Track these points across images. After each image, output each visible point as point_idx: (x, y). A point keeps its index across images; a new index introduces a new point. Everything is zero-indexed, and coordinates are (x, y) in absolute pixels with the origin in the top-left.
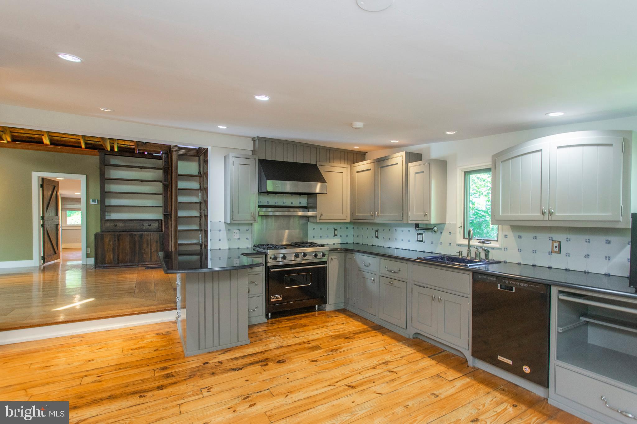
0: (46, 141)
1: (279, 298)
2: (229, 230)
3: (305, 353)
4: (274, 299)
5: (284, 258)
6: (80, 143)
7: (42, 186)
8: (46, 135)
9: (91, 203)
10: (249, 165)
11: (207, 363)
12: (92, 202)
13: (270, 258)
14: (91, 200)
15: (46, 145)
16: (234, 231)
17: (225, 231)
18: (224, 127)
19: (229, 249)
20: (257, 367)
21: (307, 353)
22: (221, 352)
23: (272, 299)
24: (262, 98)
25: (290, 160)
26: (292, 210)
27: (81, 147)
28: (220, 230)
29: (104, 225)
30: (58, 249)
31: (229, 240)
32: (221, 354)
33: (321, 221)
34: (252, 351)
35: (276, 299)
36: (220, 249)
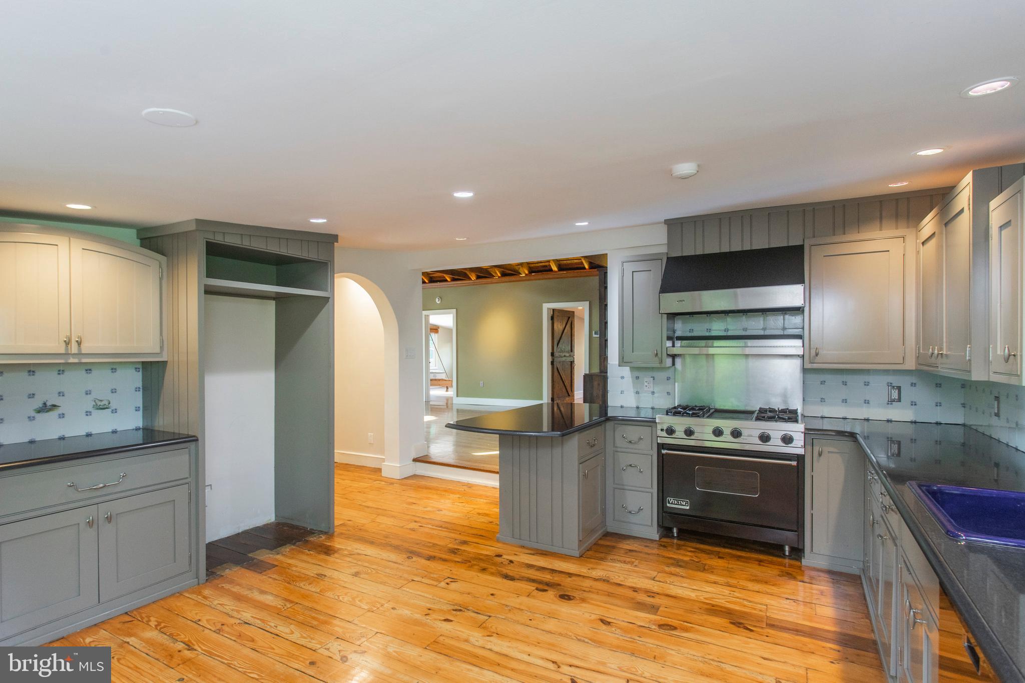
0: (555, 268)
1: (682, 505)
2: (637, 378)
3: (619, 606)
4: (672, 503)
5: (689, 432)
6: (582, 263)
7: (552, 318)
8: (552, 261)
9: (594, 336)
10: (651, 270)
11: (500, 556)
12: (595, 334)
13: (662, 430)
14: (594, 332)
15: (555, 272)
16: (646, 379)
17: (631, 379)
18: (586, 223)
19: (638, 408)
20: (531, 587)
21: (623, 607)
22: (532, 552)
23: (669, 503)
24: (464, 195)
25: (736, 247)
26: (750, 342)
27: (584, 268)
28: (622, 378)
29: (603, 364)
30: (572, 391)
31: (637, 393)
32: (530, 554)
33: (815, 366)
34: (565, 567)
35: (676, 504)
36: (622, 407)
